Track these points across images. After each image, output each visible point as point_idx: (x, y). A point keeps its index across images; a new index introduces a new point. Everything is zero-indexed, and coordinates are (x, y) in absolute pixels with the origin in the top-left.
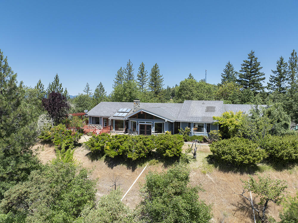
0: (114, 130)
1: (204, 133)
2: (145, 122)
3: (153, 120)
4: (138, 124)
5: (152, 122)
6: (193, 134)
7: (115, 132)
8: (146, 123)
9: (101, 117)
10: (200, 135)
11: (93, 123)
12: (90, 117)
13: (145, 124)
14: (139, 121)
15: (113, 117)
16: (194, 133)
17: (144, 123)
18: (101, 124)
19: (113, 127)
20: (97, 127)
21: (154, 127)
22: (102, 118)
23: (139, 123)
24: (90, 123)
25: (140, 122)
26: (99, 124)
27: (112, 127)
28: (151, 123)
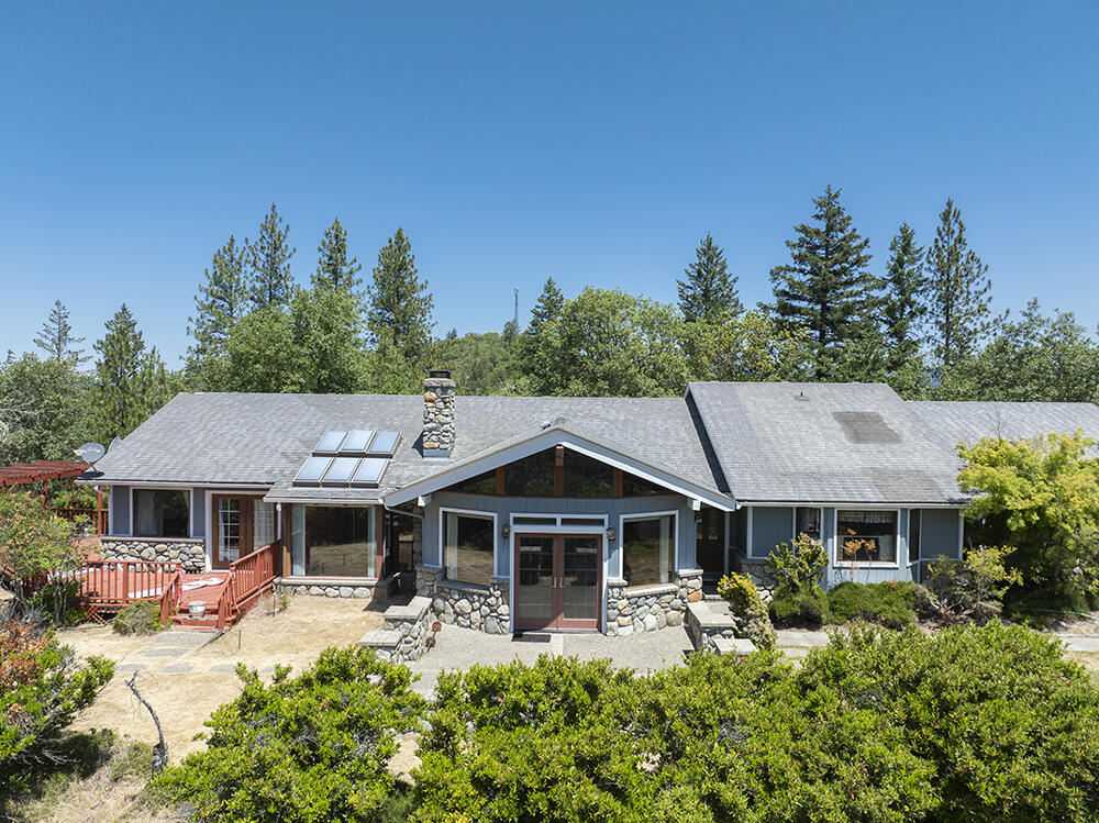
0: (300, 569)
1: (897, 569)
2: (559, 517)
3: (611, 501)
4: (505, 536)
5: (606, 517)
6: (833, 579)
7: (309, 587)
8: (564, 522)
9: (200, 491)
10: (877, 578)
11: (142, 528)
12: (120, 490)
13: (559, 529)
14: (512, 515)
15: (295, 485)
16: (840, 568)
17: (553, 522)
18: (200, 533)
19: (290, 550)
20: (173, 553)
21: (621, 549)
22: (208, 494)
23: (516, 529)
24: (116, 532)
25: (518, 521)
26: (186, 535)
27: (286, 556)
28: (601, 522)
